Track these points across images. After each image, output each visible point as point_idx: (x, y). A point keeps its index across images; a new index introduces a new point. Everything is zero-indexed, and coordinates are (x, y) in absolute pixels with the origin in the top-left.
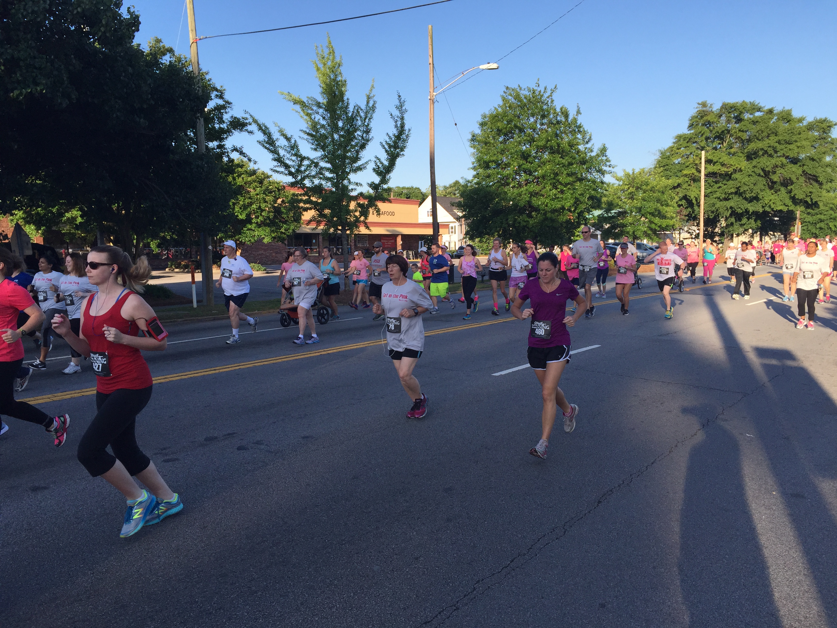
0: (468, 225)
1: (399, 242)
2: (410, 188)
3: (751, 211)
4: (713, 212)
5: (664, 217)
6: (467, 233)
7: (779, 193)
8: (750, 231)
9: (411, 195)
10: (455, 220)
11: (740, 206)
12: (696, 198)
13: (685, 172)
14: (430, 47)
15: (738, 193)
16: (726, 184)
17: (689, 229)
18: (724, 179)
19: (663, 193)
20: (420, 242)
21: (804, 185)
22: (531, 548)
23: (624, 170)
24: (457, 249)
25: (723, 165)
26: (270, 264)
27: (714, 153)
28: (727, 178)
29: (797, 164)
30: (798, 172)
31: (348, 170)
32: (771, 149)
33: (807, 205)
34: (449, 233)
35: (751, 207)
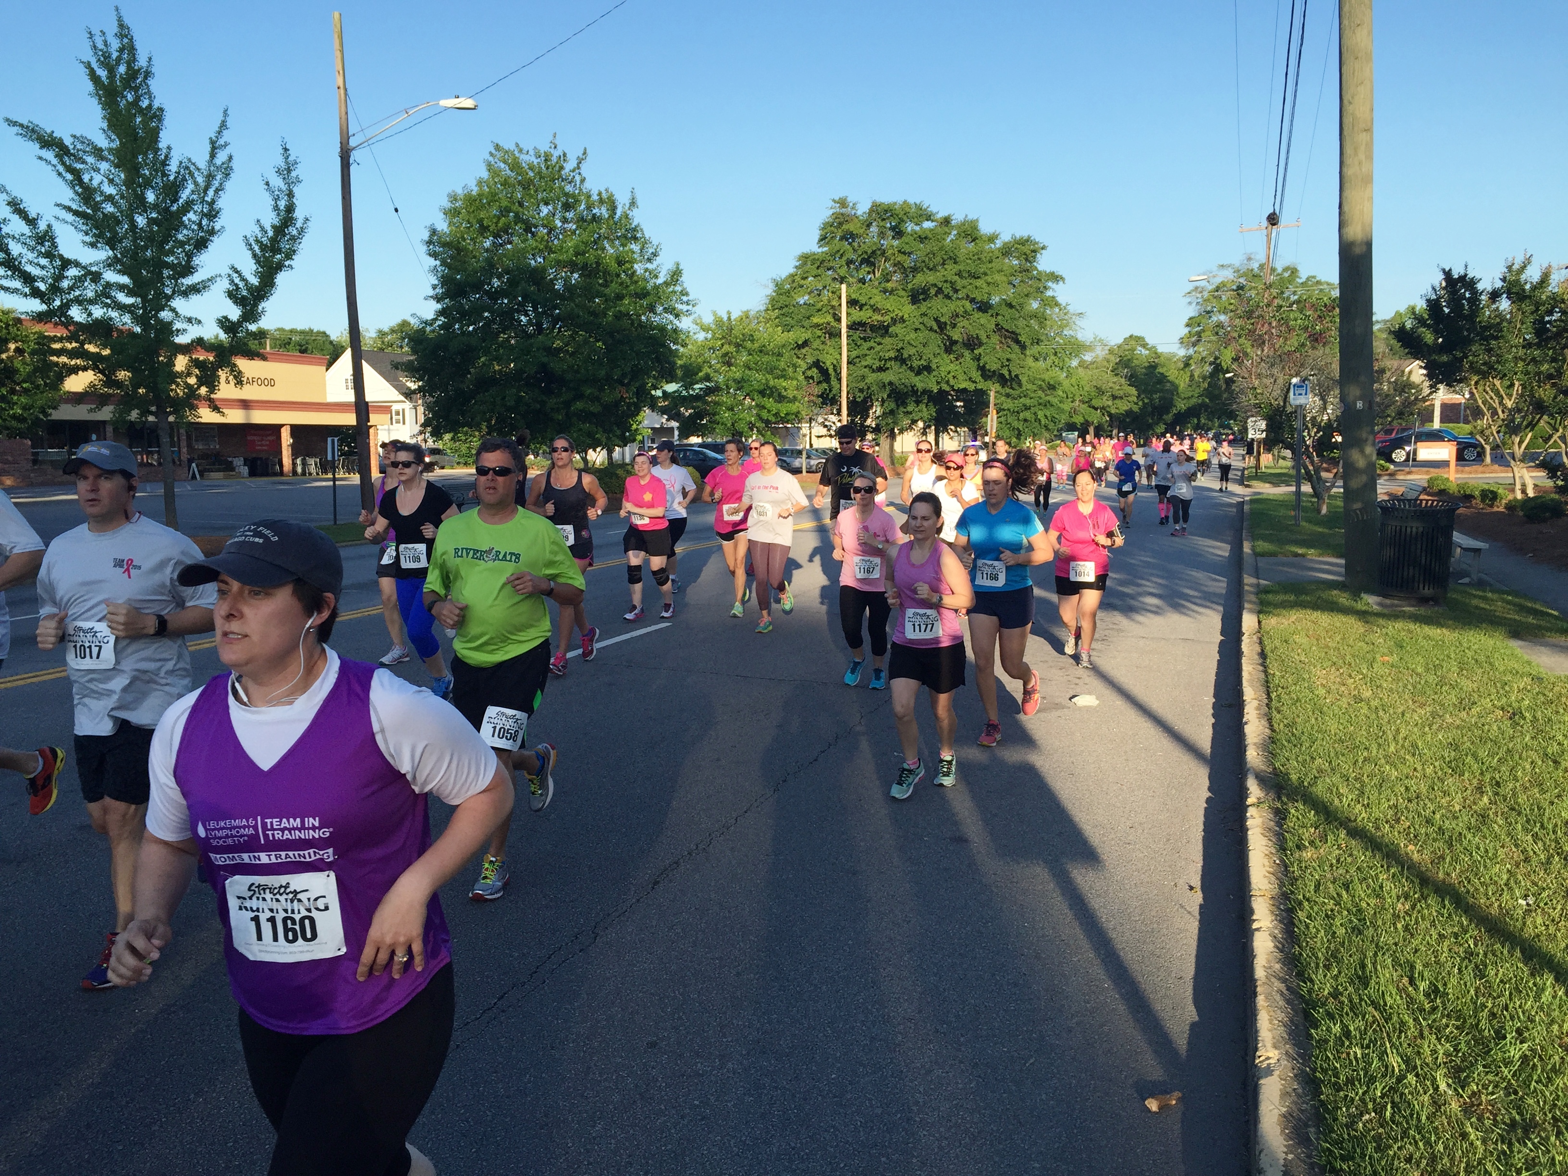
0: (428, 407)
1: (286, 439)
2: (307, 333)
3: (921, 389)
4: (861, 391)
5: (781, 398)
6: (426, 424)
7: (961, 360)
8: (921, 424)
9: (310, 347)
10: (402, 398)
11: (903, 381)
12: (834, 366)
13: (815, 320)
14: (338, 54)
15: (900, 359)
16: (881, 343)
17: (826, 420)
18: (878, 334)
19: (780, 355)
20: (329, 439)
21: (998, 347)
22: (535, 972)
23: (715, 313)
25: (876, 310)
27: (861, 288)
28: (882, 332)
29: (987, 312)
30: (989, 326)
31: (168, 291)
32: (948, 285)
33: (1003, 381)
34: (392, 424)
35: (920, 383)
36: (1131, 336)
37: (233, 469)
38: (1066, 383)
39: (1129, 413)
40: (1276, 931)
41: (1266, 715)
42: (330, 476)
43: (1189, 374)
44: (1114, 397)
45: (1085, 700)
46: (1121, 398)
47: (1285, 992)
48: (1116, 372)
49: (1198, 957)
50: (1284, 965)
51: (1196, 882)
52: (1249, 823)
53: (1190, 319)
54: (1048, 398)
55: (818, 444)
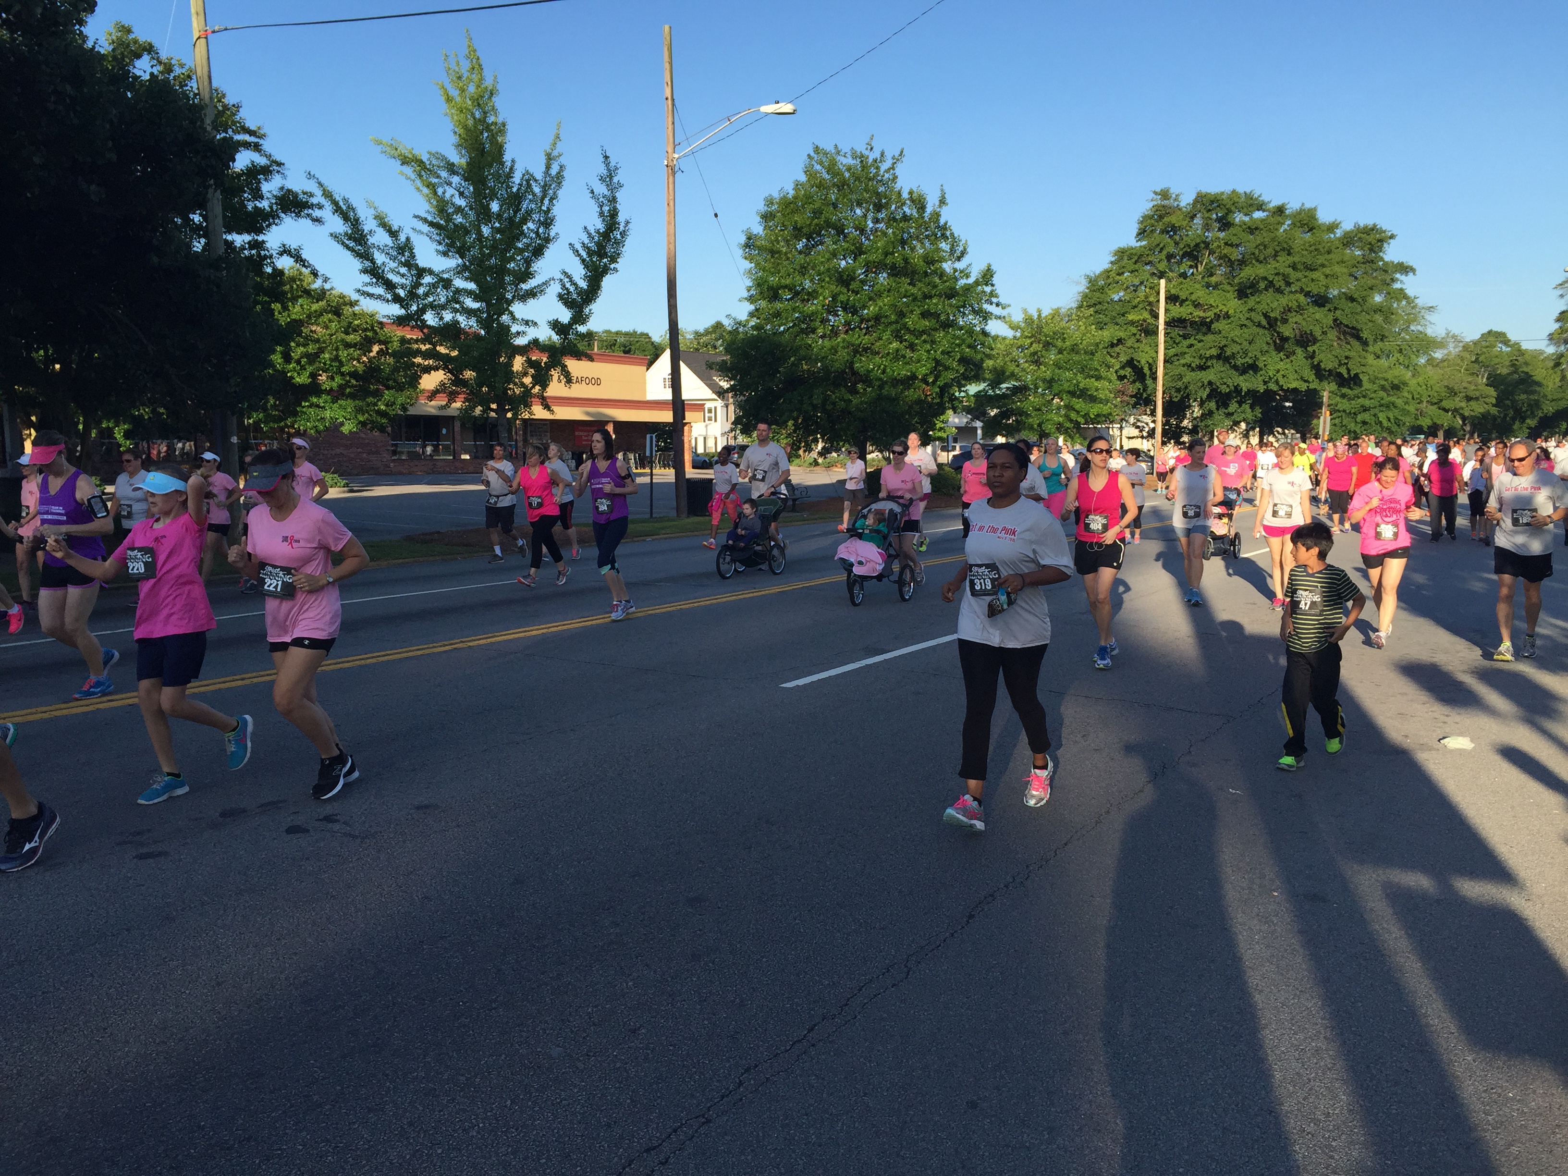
0: (739, 406)
2: (631, 334)
3: (1245, 389)
4: (1178, 390)
5: (1093, 399)
6: (737, 422)
7: (1292, 358)
8: (1243, 425)
9: (633, 348)
10: (715, 397)
11: (1225, 380)
12: (1150, 364)
13: (1131, 317)
14: (667, 66)
15: (1222, 357)
16: (1202, 341)
17: (1138, 421)
18: (1199, 331)
19: (1093, 354)
20: (648, 436)
21: (1335, 344)
22: (847, 1005)
23: (1025, 311)
24: (719, 450)
25: (1197, 305)
26: (357, 475)
27: (1181, 283)
28: (1204, 329)
29: (1324, 306)
30: (1324, 321)
31: (509, 296)
32: (1281, 278)
33: (1340, 381)
34: (704, 421)
35: (1244, 382)
36: (1490, 332)
38: (1413, 382)
39: (1485, 416)
42: (648, 470)
43: (1559, 374)
44: (1469, 399)
45: (1457, 743)
46: (1477, 399)
48: (1472, 371)
54: (1392, 399)
55: (1128, 445)
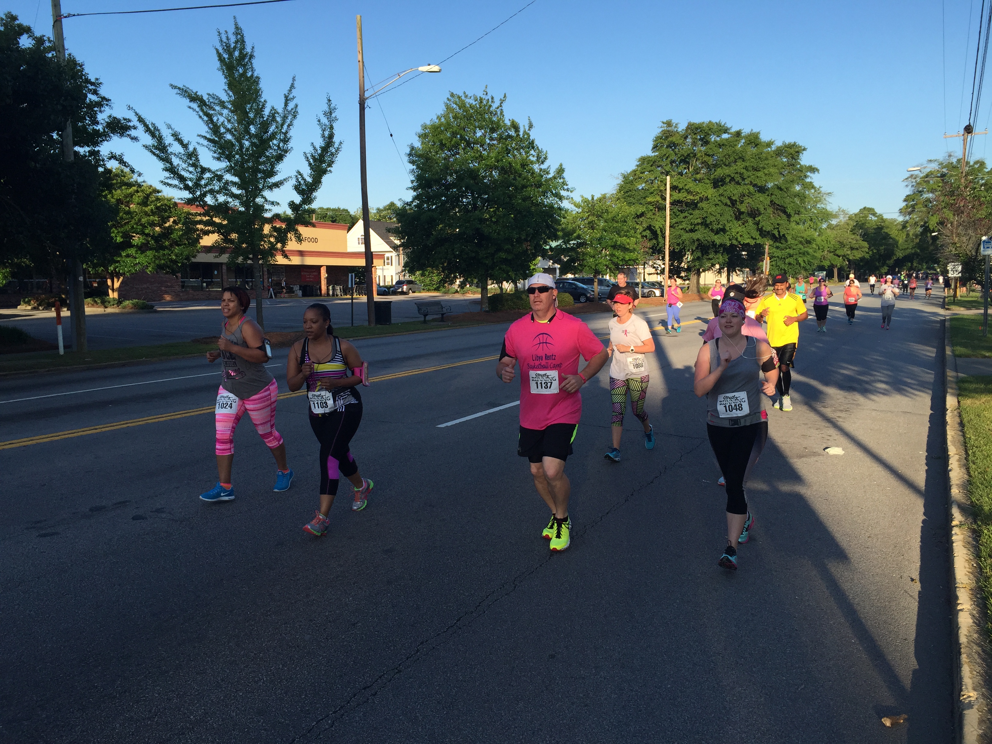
0: (407, 255)
1: (324, 274)
2: (337, 210)
3: (718, 244)
4: (678, 245)
5: (626, 250)
6: (405, 266)
7: (746, 225)
8: (717, 266)
9: (338, 219)
10: (391, 250)
11: (706, 238)
12: (661, 229)
13: (649, 199)
14: (359, 41)
15: (705, 224)
16: (692, 214)
17: (655, 263)
18: (690, 208)
19: (626, 222)
20: (350, 275)
21: (772, 216)
22: (479, 606)
23: (583, 196)
24: (394, 283)
26: (158, 301)
27: (679, 178)
28: (693, 207)
29: (764, 193)
30: (766, 202)
31: (261, 187)
32: (738, 175)
33: (774, 238)
34: (384, 265)
35: (718, 239)
36: (865, 208)
37: (293, 292)
38: (819, 239)
39: (862, 259)
40: (975, 612)
41: (965, 465)
42: (348, 296)
43: (905, 233)
44: (852, 249)
45: (834, 451)
46: (857, 249)
47: (982, 653)
48: (854, 232)
49: (917, 625)
50: (981, 635)
51: (916, 575)
52: (954, 538)
53: (907, 196)
54: (805, 249)
55: (649, 279)
